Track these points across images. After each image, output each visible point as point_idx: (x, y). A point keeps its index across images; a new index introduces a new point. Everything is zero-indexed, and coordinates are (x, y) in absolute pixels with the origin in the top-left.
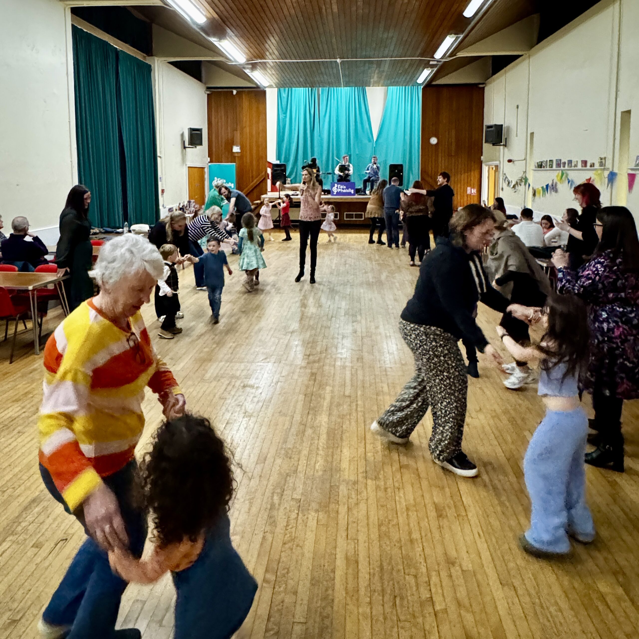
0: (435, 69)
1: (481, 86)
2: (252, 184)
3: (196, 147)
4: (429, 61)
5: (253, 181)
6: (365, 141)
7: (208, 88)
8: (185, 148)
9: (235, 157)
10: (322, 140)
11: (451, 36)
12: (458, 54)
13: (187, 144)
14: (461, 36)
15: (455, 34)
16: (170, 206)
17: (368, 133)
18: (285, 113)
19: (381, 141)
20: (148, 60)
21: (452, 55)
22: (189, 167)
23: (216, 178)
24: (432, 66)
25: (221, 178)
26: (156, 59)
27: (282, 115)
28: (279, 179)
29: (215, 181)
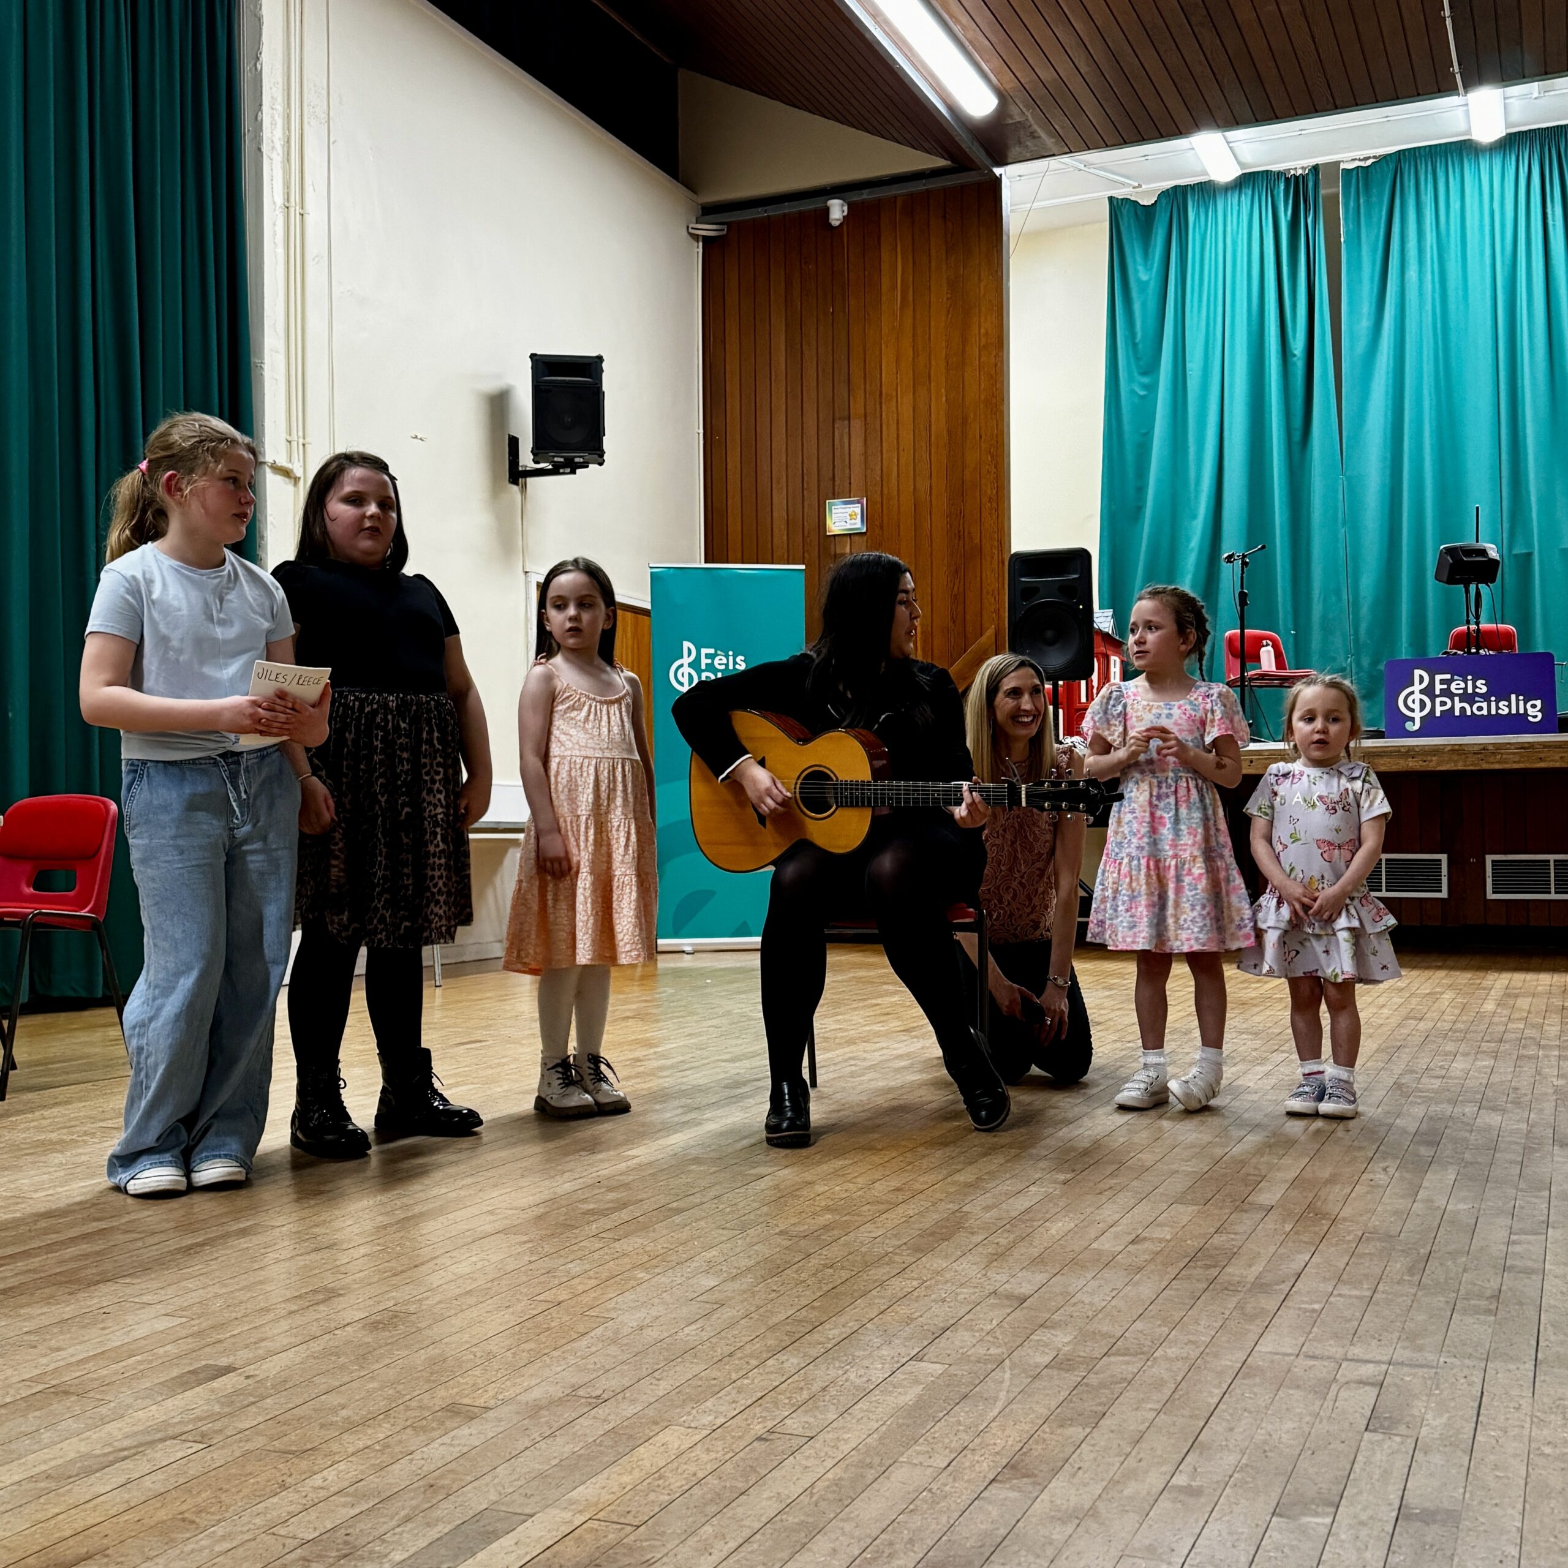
3: (571, 467)
7: (708, 211)
8: (517, 475)
23: (686, 644)
25: (723, 648)
27: (1131, 379)
28: (1051, 643)
29: (686, 660)
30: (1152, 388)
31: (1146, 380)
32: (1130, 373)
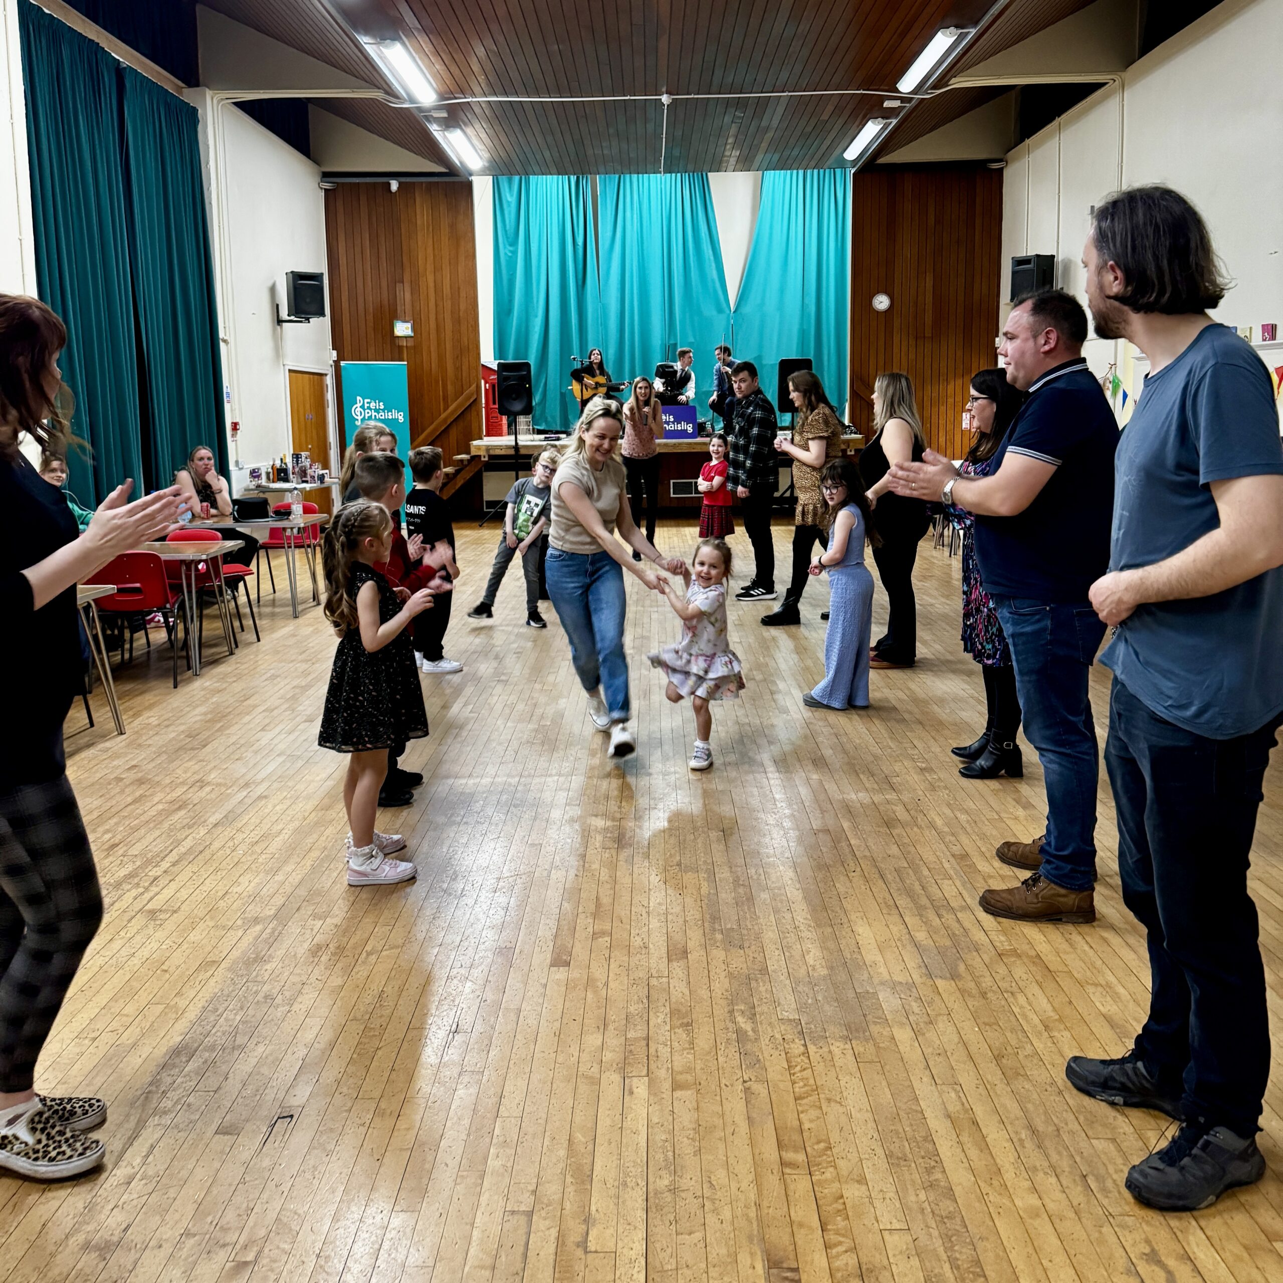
0: (894, 122)
1: (995, 166)
2: (443, 416)
3: (308, 320)
4: (883, 99)
5: (445, 409)
6: (709, 310)
7: (326, 175)
8: (280, 322)
9: (400, 348)
10: (605, 309)
11: (948, 31)
12: (953, 81)
13: (284, 314)
14: (973, 32)
15: (957, 27)
16: (254, 466)
17: (715, 291)
18: (514, 243)
19: (747, 309)
20: (189, 96)
21: (942, 81)
22: (290, 371)
23: (359, 398)
24: (887, 114)
25: (374, 399)
26: (209, 93)
27: (505, 248)
28: (515, 399)
29: (359, 405)
30: (515, 253)
31: (511, 249)
32: (504, 245)
